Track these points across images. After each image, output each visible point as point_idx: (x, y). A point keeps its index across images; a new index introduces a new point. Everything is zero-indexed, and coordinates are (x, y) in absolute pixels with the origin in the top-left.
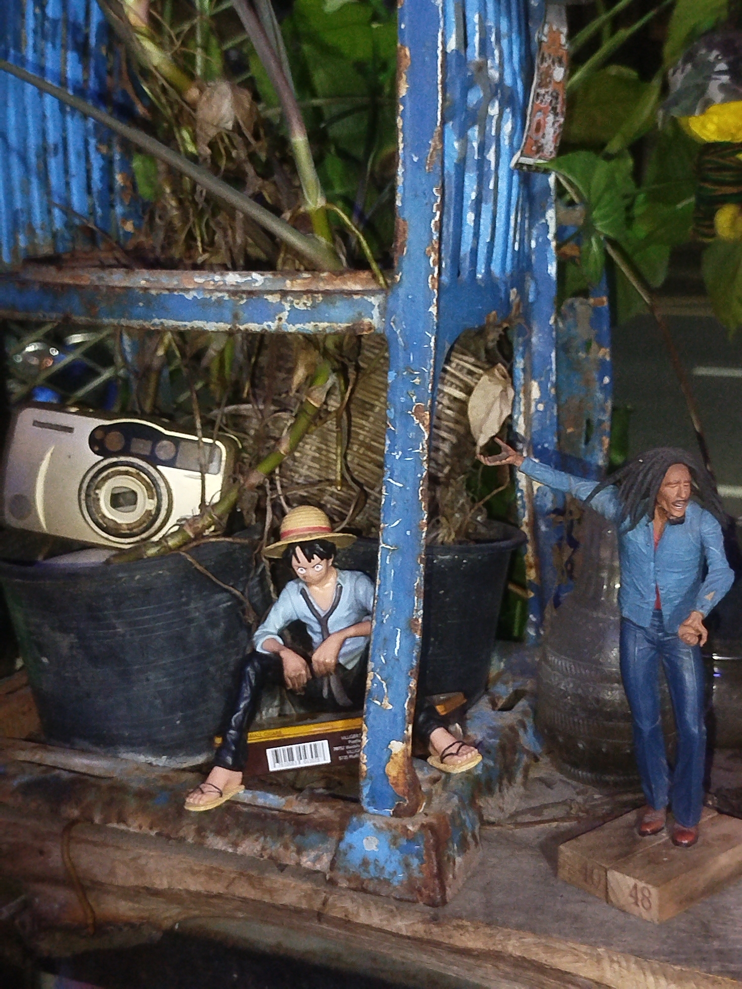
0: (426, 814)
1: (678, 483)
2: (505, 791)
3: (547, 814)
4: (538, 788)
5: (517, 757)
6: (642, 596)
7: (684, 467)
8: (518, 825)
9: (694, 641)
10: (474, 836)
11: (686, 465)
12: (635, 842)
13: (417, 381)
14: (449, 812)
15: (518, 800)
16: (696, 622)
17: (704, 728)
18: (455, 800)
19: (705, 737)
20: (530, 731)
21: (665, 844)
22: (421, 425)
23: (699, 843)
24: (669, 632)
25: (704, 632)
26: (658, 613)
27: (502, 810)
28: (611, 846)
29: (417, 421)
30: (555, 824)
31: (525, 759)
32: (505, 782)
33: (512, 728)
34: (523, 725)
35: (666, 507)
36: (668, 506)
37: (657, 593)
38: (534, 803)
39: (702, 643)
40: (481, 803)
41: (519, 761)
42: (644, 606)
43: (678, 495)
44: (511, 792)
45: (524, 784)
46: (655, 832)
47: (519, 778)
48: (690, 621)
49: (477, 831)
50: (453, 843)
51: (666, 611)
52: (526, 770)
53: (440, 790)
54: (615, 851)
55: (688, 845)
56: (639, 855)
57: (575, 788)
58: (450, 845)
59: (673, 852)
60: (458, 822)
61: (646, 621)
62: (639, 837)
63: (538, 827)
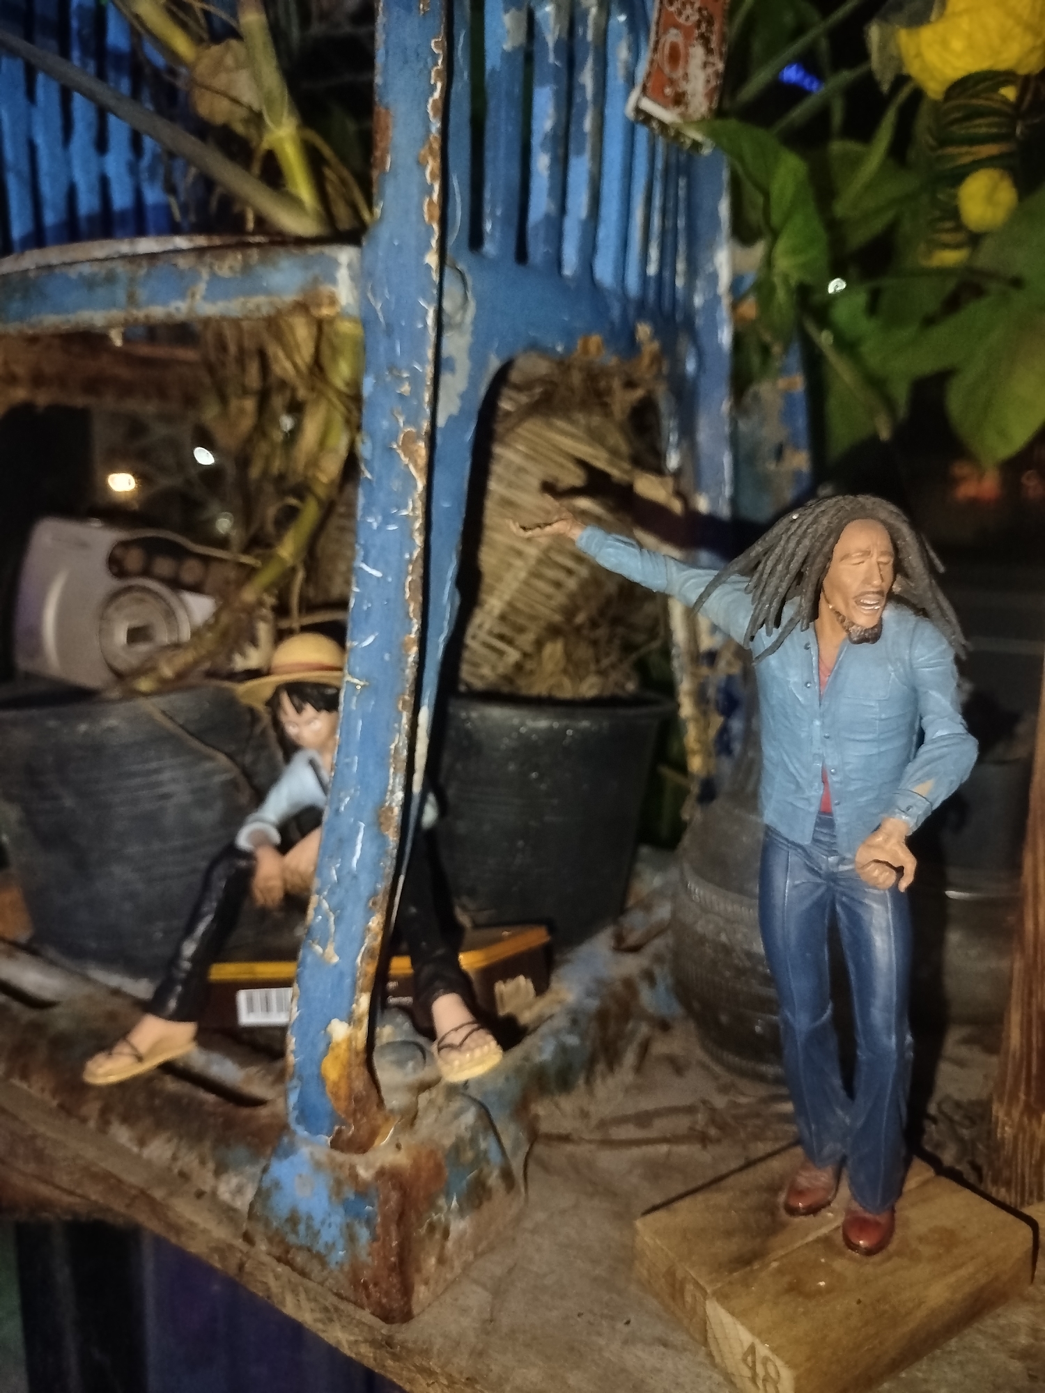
0: (398, 1147)
1: (867, 553)
2: (599, 1081)
3: (661, 1126)
4: (662, 1074)
5: (630, 1026)
6: (797, 784)
7: (880, 526)
8: (608, 1143)
9: (888, 878)
10: (507, 1175)
11: (884, 522)
12: (775, 1228)
13: (406, 388)
14: (448, 1142)
15: (620, 1096)
16: (893, 841)
17: (909, 1038)
18: (470, 1117)
19: (910, 1055)
20: (661, 987)
21: (826, 1241)
22: (412, 468)
23: (892, 1247)
24: (848, 856)
25: (909, 863)
26: (825, 820)
27: (585, 1115)
28: (729, 1234)
29: (405, 460)
30: (664, 1148)
31: (644, 1029)
32: (601, 1067)
33: (629, 984)
34: (649, 976)
35: (841, 607)
36: (847, 605)
37: (825, 781)
38: (647, 1104)
39: (904, 885)
40: (541, 1109)
41: (633, 1033)
42: (800, 804)
43: (867, 581)
44: (611, 1082)
45: (639, 1069)
46: (813, 1210)
47: (630, 1058)
48: (879, 839)
49: (517, 1165)
50: (448, 1197)
51: (841, 817)
52: (645, 1048)
53: (440, 1100)
54: (733, 1246)
55: (869, 1252)
56: (775, 1265)
57: (716, 1078)
58: (442, 1202)
59: (839, 1264)
60: (469, 1155)
61: (803, 833)
62: (783, 1215)
63: (636, 1152)
